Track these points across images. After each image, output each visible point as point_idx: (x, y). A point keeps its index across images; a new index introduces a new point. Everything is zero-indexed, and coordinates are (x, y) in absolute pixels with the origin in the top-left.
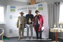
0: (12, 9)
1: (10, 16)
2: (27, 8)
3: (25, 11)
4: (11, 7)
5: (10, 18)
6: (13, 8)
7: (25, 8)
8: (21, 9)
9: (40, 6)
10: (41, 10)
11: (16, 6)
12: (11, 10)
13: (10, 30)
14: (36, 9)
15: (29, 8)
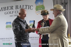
3: (10, 13)
7: (10, 8)
14: (31, 9)
15: (17, 7)
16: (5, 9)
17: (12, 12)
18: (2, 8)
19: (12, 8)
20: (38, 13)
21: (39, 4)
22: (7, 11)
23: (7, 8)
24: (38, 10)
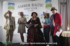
0: (10, 6)
2: (31, 5)
3: (28, 9)
4: (9, 4)
6: (11, 5)
7: (28, 5)
8: (22, 6)
11: (15, 3)
14: (42, 6)
15: (33, 5)
16: (25, 6)
18: (23, 6)
19: (29, 5)
20: (47, 9)
21: (48, 3)
22: (26, 7)
23: (26, 6)
24: (47, 7)
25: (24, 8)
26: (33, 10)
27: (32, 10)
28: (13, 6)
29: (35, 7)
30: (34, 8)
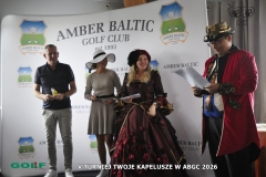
0: (28, 32)
1: (21, 69)
2: (106, 27)
3: (96, 40)
4: (26, 24)
5: (20, 80)
6: (33, 30)
7: (95, 28)
8: (72, 30)
9: (171, 14)
10: (173, 31)
11: (46, 20)
12: (25, 41)
13: (22, 140)
14: (150, 29)
15: (113, 26)
16: (83, 30)
17: (99, 40)
18: (76, 29)
19: (100, 28)
20: (167, 40)
22: (88, 36)
23: (87, 29)
25: (80, 38)
26: (113, 43)
27: (110, 44)
28: (39, 32)
29: (121, 32)
30: (117, 38)
